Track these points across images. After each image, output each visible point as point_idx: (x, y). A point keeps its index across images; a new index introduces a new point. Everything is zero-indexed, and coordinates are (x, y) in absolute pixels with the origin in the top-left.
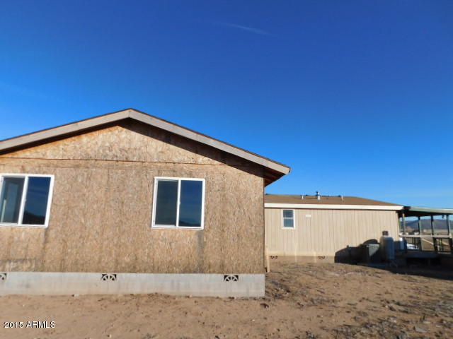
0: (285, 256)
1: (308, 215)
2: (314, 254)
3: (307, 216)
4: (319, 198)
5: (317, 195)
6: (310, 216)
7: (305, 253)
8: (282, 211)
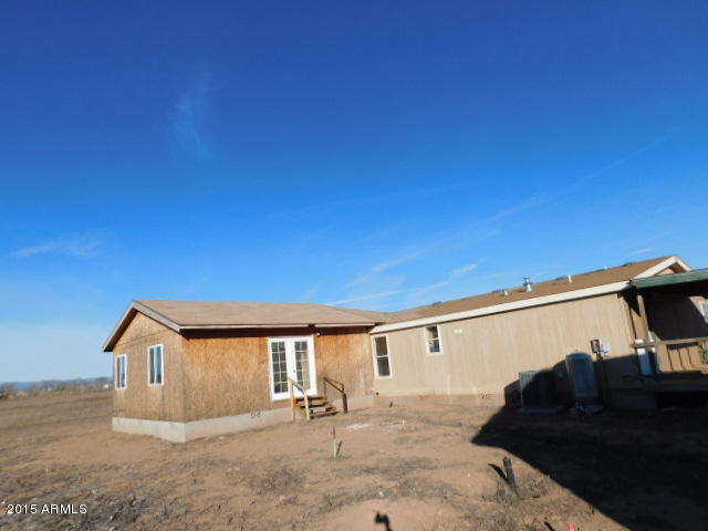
0: (435, 396)
1: (458, 329)
2: (475, 391)
3: (456, 331)
4: (529, 288)
5: (526, 284)
6: (461, 331)
7: (460, 390)
8: (424, 329)
